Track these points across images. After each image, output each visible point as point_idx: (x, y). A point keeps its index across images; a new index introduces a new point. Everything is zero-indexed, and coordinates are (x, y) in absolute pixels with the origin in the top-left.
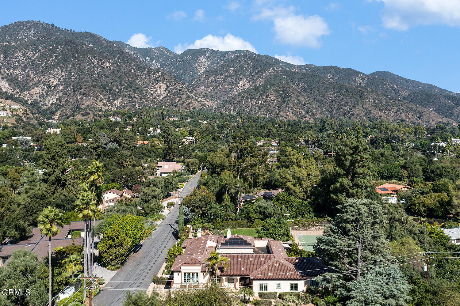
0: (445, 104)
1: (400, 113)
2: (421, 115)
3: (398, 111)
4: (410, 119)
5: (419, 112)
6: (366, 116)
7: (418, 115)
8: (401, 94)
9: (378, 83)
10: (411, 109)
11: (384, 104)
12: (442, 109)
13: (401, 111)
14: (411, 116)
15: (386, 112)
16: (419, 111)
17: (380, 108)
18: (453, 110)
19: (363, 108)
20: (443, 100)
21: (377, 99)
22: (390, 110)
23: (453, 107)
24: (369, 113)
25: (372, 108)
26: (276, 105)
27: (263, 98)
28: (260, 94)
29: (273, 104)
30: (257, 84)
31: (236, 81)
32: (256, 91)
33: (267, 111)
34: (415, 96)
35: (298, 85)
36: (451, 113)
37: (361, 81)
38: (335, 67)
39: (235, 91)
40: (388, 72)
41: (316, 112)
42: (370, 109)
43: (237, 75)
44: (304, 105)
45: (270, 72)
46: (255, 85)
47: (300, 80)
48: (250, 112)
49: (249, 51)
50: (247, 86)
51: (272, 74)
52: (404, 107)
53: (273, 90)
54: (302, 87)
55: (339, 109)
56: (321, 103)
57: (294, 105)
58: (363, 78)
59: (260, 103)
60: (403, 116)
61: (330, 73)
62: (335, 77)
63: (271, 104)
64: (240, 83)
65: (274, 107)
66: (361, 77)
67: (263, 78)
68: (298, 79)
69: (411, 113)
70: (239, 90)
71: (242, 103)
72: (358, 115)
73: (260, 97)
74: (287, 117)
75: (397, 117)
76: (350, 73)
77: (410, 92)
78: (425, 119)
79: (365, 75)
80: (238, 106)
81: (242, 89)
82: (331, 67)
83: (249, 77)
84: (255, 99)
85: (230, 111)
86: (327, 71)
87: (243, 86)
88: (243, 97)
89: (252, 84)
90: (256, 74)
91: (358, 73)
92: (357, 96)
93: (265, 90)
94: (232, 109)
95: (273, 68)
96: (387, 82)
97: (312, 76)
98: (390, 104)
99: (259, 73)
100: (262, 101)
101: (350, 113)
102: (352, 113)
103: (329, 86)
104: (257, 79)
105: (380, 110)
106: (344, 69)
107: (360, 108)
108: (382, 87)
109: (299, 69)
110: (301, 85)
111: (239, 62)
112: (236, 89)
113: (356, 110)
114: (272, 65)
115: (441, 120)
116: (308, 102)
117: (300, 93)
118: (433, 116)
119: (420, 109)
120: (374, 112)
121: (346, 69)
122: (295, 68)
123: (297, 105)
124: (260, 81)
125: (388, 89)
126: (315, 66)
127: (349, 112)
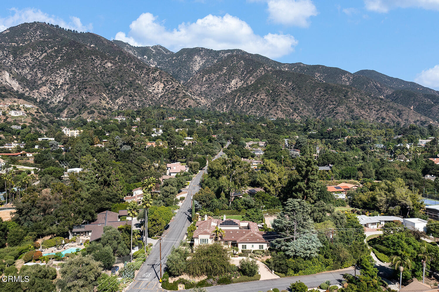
0: (425, 103)
1: (381, 112)
2: (401, 114)
3: (379, 110)
4: (390, 117)
5: (399, 111)
6: (349, 114)
7: (398, 114)
8: (384, 92)
9: (362, 82)
10: (392, 108)
11: (367, 103)
12: (422, 107)
13: (383, 110)
14: (391, 114)
15: (368, 110)
16: (399, 109)
17: (362, 107)
18: (432, 109)
19: (347, 106)
20: (423, 98)
21: (360, 98)
22: (372, 109)
23: (432, 106)
24: (352, 111)
25: (355, 107)
26: (266, 104)
27: (254, 97)
28: (251, 93)
29: (263, 102)
30: (249, 82)
31: (229, 80)
32: (247, 90)
33: (258, 109)
34: (397, 95)
35: (287, 84)
36: (430, 111)
37: (347, 80)
38: (323, 66)
39: (228, 89)
40: (373, 71)
41: (303, 110)
42: (353, 108)
43: (230, 74)
44: (292, 103)
45: (261, 72)
46: (247, 84)
47: (289, 80)
48: (242, 110)
49: (241, 50)
50: (239, 84)
51: (263, 73)
52: (385, 106)
53: (263, 89)
54: (290, 86)
55: (325, 107)
56: (308, 102)
57: (282, 104)
58: (348, 77)
59: (251, 101)
60: (384, 115)
61: (318, 72)
62: (322, 76)
63: (261, 102)
64: (233, 81)
65: (264, 106)
66: (347, 76)
67: (254, 77)
68: (287, 78)
69: (391, 112)
70: (231, 88)
71: (234, 101)
72: (342, 113)
73: (251, 95)
74: (276, 115)
75: (378, 116)
76: (337, 72)
77: (393, 91)
78: (405, 117)
79: (350, 74)
80: (231, 104)
81: (234, 88)
82: (319, 66)
83: (241, 75)
84: (247, 98)
85: (223, 109)
86: (315, 70)
87: (235, 85)
88: (235, 96)
89: (244, 83)
90: (248, 73)
91: (344, 72)
92: (341, 95)
93: (255, 89)
94: (225, 106)
95: (263, 68)
96: (372, 81)
97: (300, 75)
98: (372, 103)
99: (250, 73)
100: (253, 100)
101: (335, 111)
102: (337, 111)
103: (316, 85)
104: (249, 78)
105: (363, 108)
106: (330, 68)
107: (343, 106)
108: (367, 86)
109: (288, 68)
110: (290, 84)
111: (232, 62)
112: (229, 88)
113: (340, 109)
114: (263, 65)
115: (419, 119)
116: (296, 101)
117: (288, 92)
118: (411, 114)
119: (401, 107)
120: (357, 111)
121: (333, 68)
122: (284, 67)
123: (286, 104)
124: (252, 81)
125: (372, 88)
126: (304, 64)
127: (333, 110)
